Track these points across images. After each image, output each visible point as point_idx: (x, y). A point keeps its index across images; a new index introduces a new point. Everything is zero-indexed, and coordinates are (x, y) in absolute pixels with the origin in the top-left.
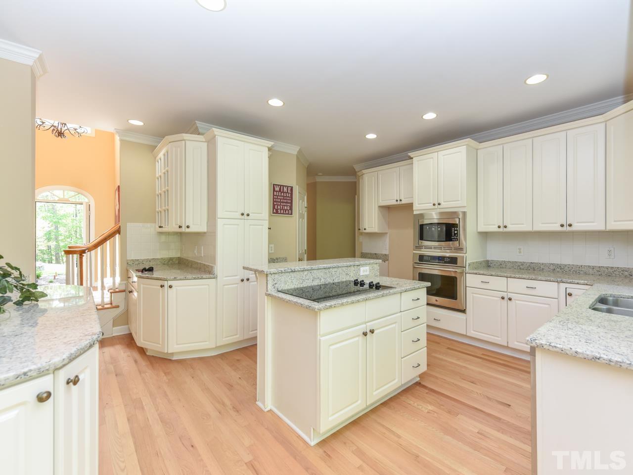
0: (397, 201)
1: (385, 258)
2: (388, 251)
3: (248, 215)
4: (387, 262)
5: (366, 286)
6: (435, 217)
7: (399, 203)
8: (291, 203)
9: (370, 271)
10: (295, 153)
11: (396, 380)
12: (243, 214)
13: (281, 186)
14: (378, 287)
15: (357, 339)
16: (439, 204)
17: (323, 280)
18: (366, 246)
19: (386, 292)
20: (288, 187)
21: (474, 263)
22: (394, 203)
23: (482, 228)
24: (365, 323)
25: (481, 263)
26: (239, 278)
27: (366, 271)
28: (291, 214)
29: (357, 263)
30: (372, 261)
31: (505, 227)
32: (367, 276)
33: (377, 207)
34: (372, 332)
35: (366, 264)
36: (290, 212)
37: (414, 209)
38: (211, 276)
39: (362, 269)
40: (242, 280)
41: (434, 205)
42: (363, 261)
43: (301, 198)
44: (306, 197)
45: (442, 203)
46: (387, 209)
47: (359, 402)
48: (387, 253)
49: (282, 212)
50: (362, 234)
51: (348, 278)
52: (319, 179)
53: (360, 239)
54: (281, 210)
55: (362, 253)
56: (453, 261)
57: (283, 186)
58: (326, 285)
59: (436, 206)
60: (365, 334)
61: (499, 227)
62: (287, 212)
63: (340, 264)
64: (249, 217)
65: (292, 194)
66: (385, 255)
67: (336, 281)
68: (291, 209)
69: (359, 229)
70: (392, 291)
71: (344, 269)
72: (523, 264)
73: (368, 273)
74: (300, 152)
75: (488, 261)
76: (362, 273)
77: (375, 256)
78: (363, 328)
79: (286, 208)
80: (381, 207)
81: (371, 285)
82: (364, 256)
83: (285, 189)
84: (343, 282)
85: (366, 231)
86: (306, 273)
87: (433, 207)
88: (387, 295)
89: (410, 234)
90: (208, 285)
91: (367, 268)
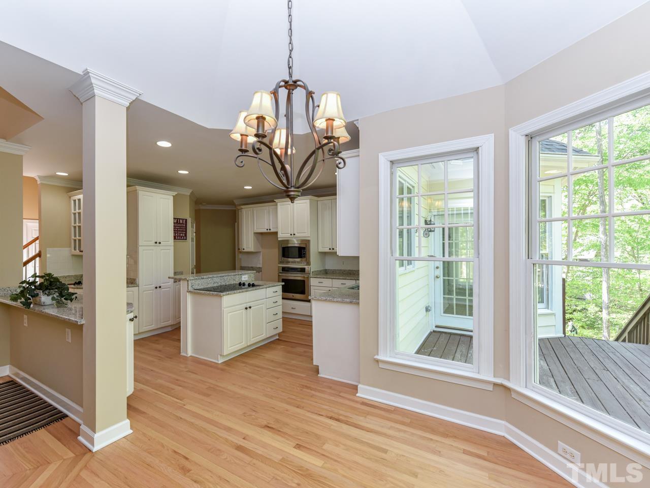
0: (267, 230)
1: (259, 270)
2: (261, 264)
3: (160, 243)
4: (261, 273)
5: (247, 286)
6: (296, 242)
7: (269, 231)
8: (186, 231)
9: (248, 278)
10: (189, 194)
11: (264, 334)
12: (156, 243)
13: (178, 219)
14: (253, 285)
15: (242, 311)
16: (294, 234)
17: (219, 284)
18: (244, 261)
19: (258, 287)
20: (183, 219)
21: (315, 271)
22: (265, 231)
23: (321, 250)
24: (246, 303)
25: (321, 271)
26: (154, 286)
27: (245, 278)
28: (186, 239)
29: (240, 273)
30: (249, 272)
31: (333, 249)
32: (246, 281)
33: (253, 233)
34: (250, 307)
35: (245, 274)
36: (185, 238)
37: (279, 236)
38: (135, 285)
39: (243, 277)
40: (156, 288)
41: (291, 235)
42: (243, 272)
43: (192, 227)
44: (194, 225)
45: (296, 234)
46: (260, 235)
47: (243, 343)
48: (261, 266)
49: (179, 238)
50: (241, 252)
51: (235, 282)
52: (202, 207)
53: (239, 256)
54: (178, 236)
55: (241, 267)
56: (303, 270)
57: (180, 219)
58: (221, 286)
59: (293, 236)
60: (246, 308)
61: (330, 249)
62: (183, 238)
63: (230, 274)
64: (160, 245)
65: (186, 224)
66: (260, 268)
67: (227, 284)
68: (186, 235)
69: (239, 249)
70: (261, 287)
71: (232, 276)
72: (345, 271)
73: (247, 279)
74: (192, 193)
75: (326, 270)
76: (243, 279)
77: (252, 269)
78: (245, 305)
79: (182, 235)
80: (256, 234)
81: (249, 285)
82: (243, 268)
83: (181, 221)
84: (231, 285)
85: (244, 251)
86: (209, 279)
87: (290, 236)
88: (258, 289)
89: (276, 253)
90: (133, 291)
91: (247, 276)
